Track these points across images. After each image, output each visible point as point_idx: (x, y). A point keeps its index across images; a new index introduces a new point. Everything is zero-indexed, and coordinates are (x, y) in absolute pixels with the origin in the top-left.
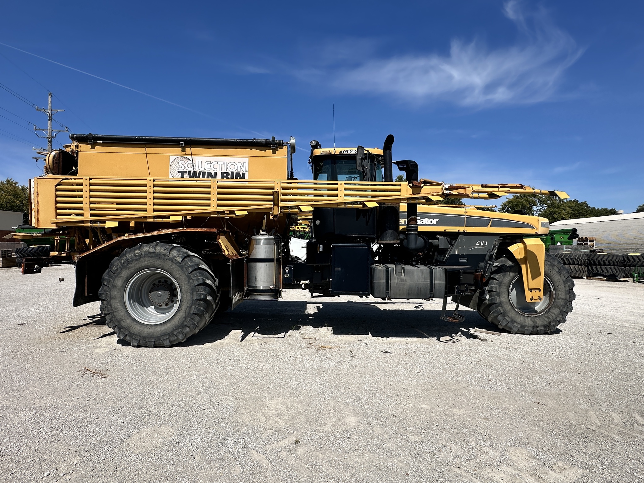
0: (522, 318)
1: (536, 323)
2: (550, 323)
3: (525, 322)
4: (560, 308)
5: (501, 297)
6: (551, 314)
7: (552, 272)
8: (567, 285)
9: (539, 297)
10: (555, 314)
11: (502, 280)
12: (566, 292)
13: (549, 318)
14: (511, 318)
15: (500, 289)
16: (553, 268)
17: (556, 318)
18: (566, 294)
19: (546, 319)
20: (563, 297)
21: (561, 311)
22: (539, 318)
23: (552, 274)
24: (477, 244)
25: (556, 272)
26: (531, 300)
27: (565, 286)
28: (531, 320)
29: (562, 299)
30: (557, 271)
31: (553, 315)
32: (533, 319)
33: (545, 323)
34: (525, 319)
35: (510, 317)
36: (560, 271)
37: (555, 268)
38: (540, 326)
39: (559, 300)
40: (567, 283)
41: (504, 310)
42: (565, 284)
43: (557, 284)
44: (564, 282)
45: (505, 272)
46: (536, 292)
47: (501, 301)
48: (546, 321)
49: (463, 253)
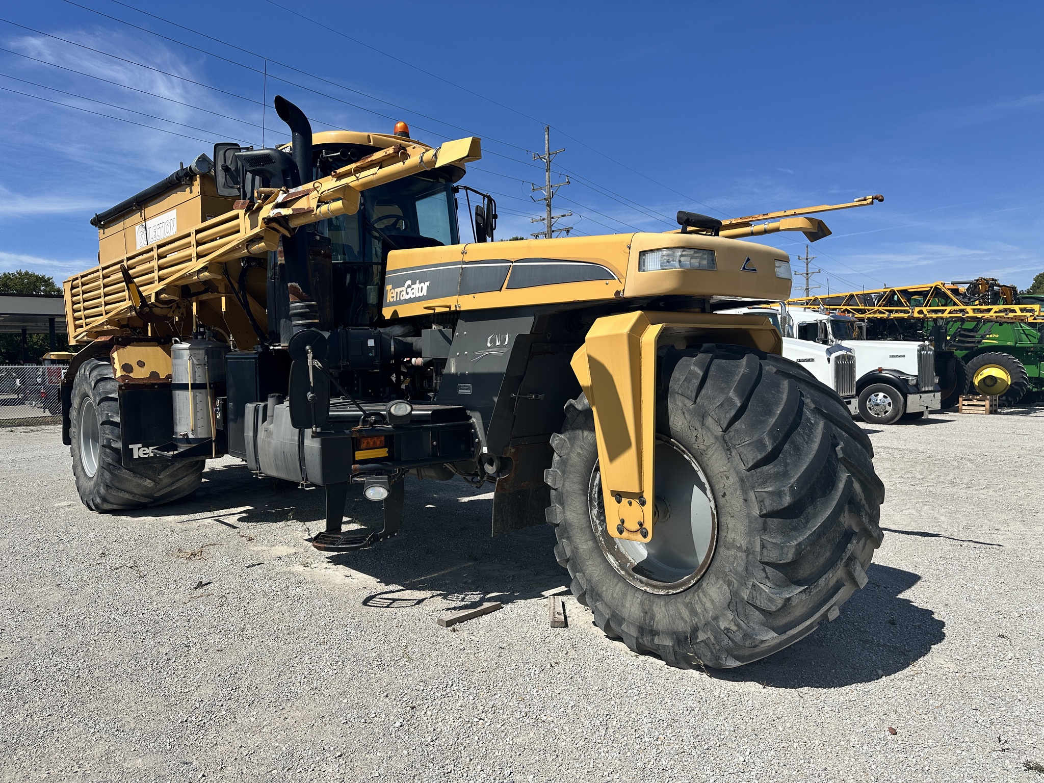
0: (617, 589)
1: (653, 618)
2: (695, 630)
3: (623, 606)
4: (729, 584)
5: (566, 507)
6: (704, 600)
7: (700, 440)
8: (752, 495)
9: (641, 524)
10: (712, 601)
11: (568, 454)
12: (750, 522)
13: (693, 612)
14: (589, 581)
15: (564, 481)
16: (703, 425)
17: (716, 618)
18: (750, 533)
19: (685, 613)
20: (742, 542)
21: (735, 594)
22: (666, 604)
23: (702, 447)
24: (489, 345)
25: (712, 440)
26: (621, 532)
27: (746, 500)
28: (642, 603)
29: (739, 548)
30: (716, 438)
31: (708, 605)
32: (647, 602)
33: (681, 626)
34: (625, 595)
35: (588, 578)
36: (727, 437)
37: (709, 421)
38: (664, 633)
39: (728, 549)
40: (753, 488)
41: (573, 552)
42: (745, 492)
43: (722, 486)
44: (742, 481)
45: (573, 429)
46: (630, 504)
47: (565, 520)
48: (686, 622)
49: (463, 371)
